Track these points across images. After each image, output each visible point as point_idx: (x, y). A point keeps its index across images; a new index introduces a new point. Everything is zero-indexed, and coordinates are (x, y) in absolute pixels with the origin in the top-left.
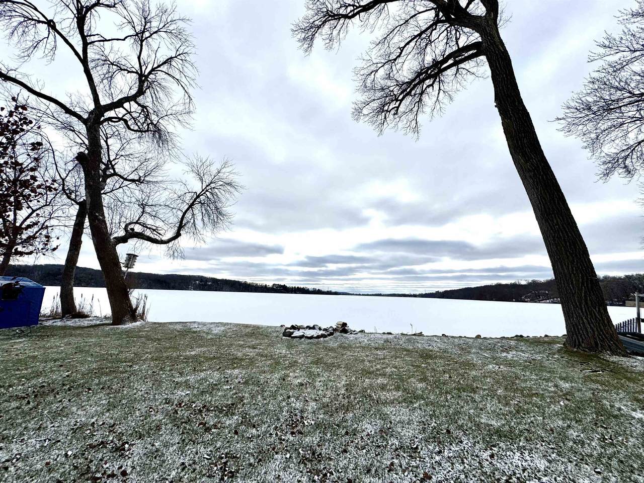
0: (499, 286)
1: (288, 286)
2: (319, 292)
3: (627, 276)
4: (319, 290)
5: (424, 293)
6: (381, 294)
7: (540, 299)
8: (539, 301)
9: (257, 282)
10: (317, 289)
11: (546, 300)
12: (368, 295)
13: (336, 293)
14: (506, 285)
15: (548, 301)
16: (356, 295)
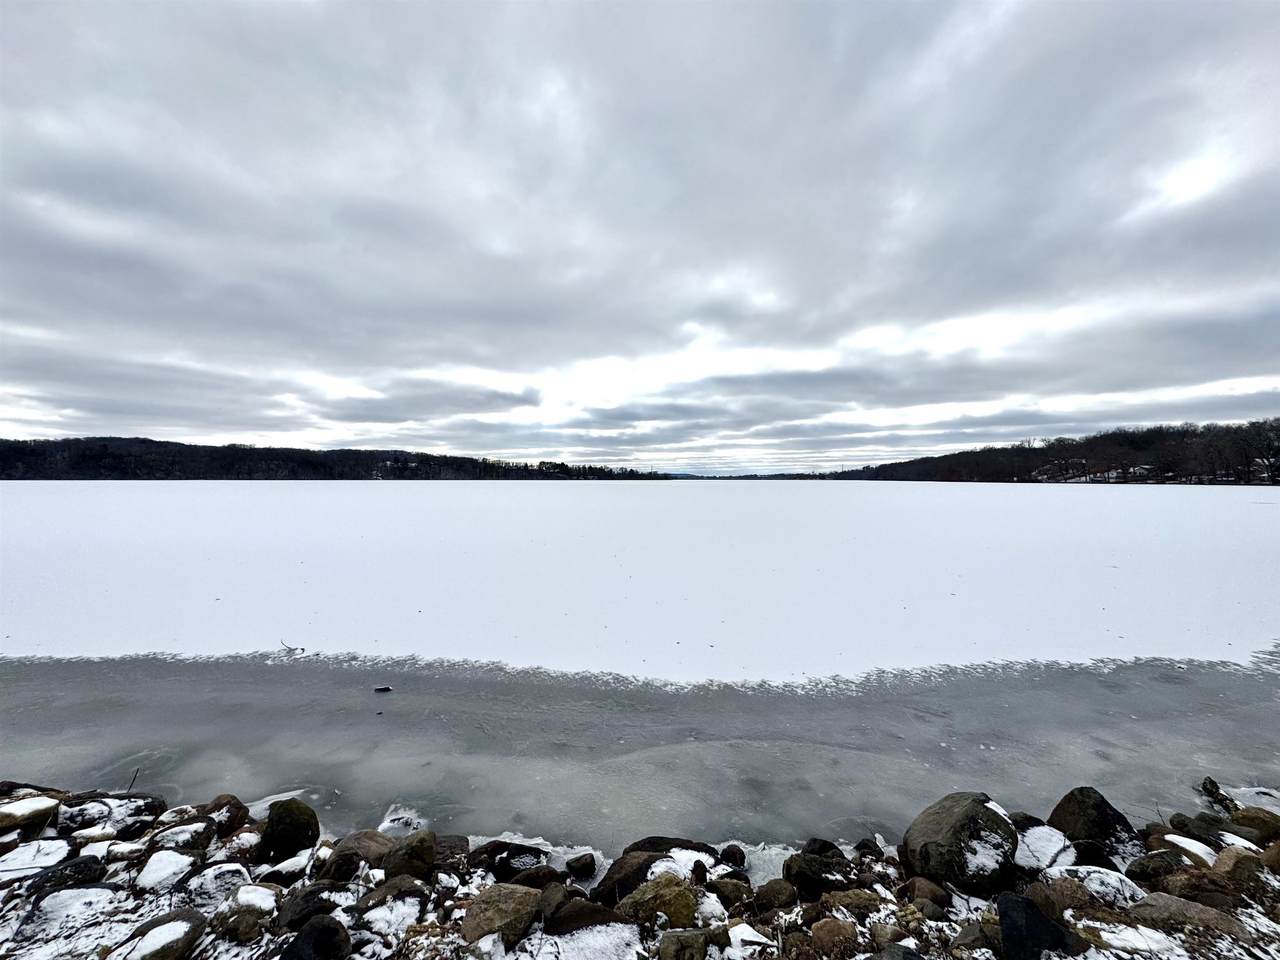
0: (989, 453)
1: (570, 465)
2: (632, 475)
3: (1253, 425)
4: (631, 471)
5: (840, 471)
6: (756, 476)
7: (1068, 476)
8: (1066, 479)
9: (508, 460)
10: (629, 470)
11: (1080, 476)
12: (730, 478)
13: (666, 477)
14: (1003, 450)
15: (1083, 479)
16: (709, 478)
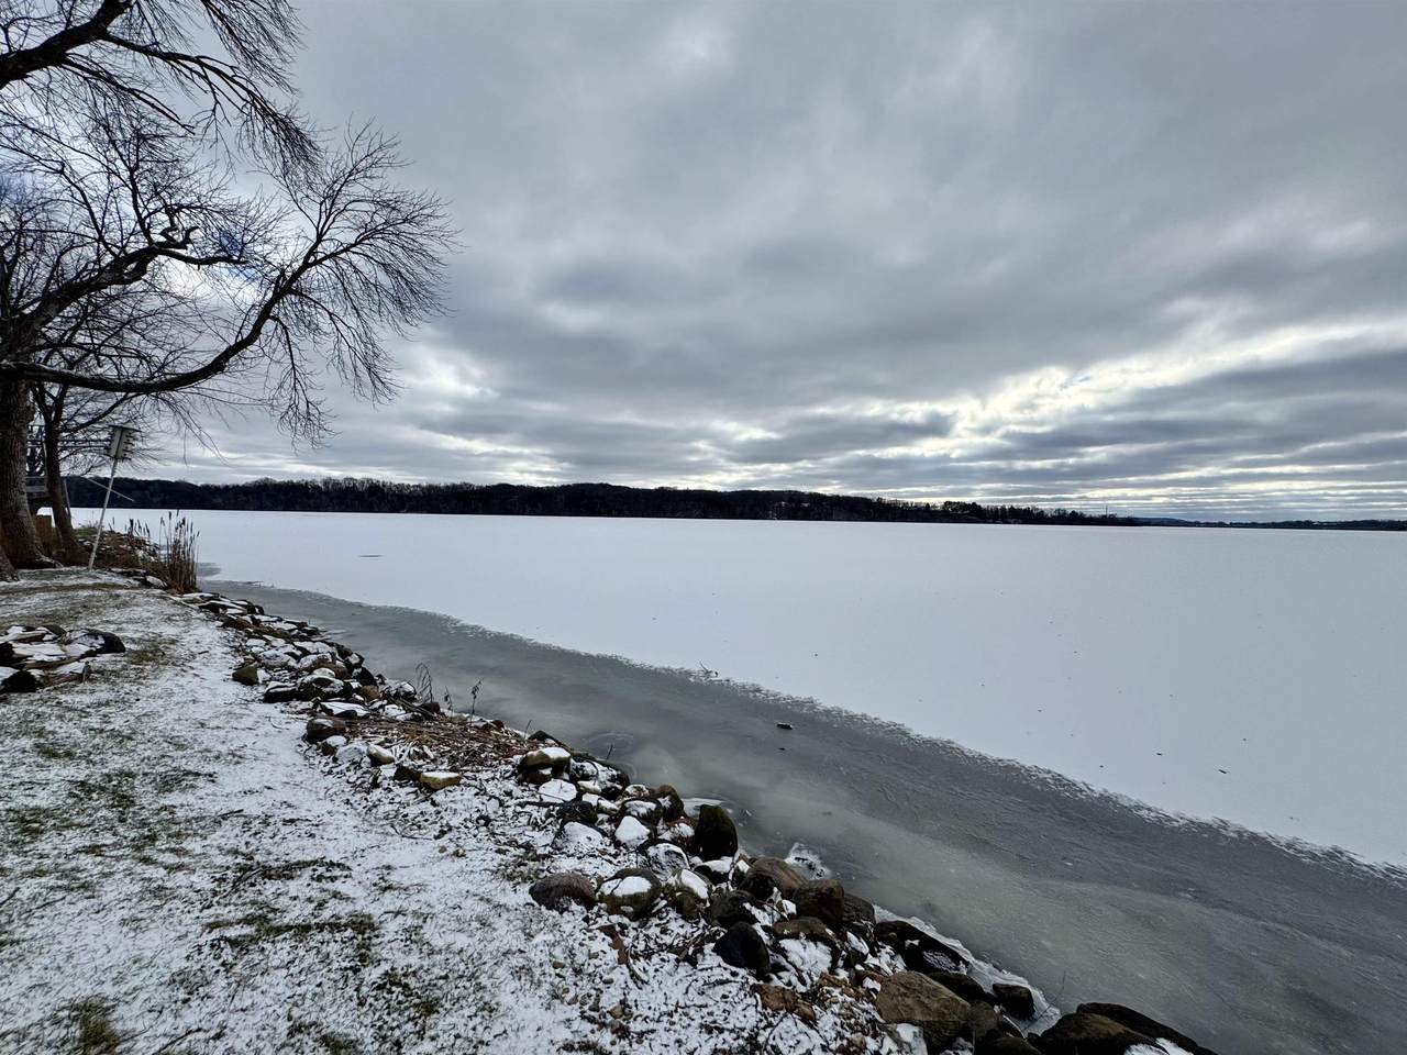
1: (984, 505)
4: (1073, 512)
10: (1070, 511)
